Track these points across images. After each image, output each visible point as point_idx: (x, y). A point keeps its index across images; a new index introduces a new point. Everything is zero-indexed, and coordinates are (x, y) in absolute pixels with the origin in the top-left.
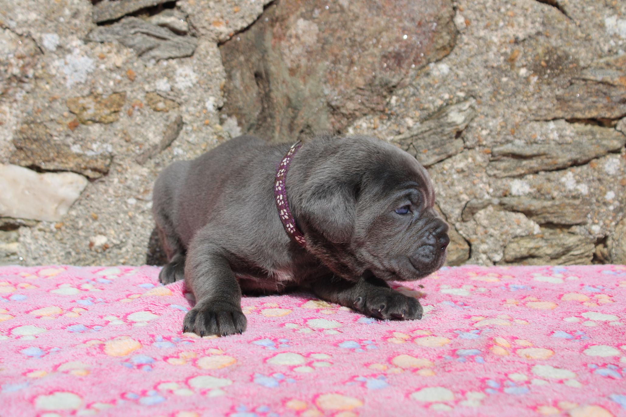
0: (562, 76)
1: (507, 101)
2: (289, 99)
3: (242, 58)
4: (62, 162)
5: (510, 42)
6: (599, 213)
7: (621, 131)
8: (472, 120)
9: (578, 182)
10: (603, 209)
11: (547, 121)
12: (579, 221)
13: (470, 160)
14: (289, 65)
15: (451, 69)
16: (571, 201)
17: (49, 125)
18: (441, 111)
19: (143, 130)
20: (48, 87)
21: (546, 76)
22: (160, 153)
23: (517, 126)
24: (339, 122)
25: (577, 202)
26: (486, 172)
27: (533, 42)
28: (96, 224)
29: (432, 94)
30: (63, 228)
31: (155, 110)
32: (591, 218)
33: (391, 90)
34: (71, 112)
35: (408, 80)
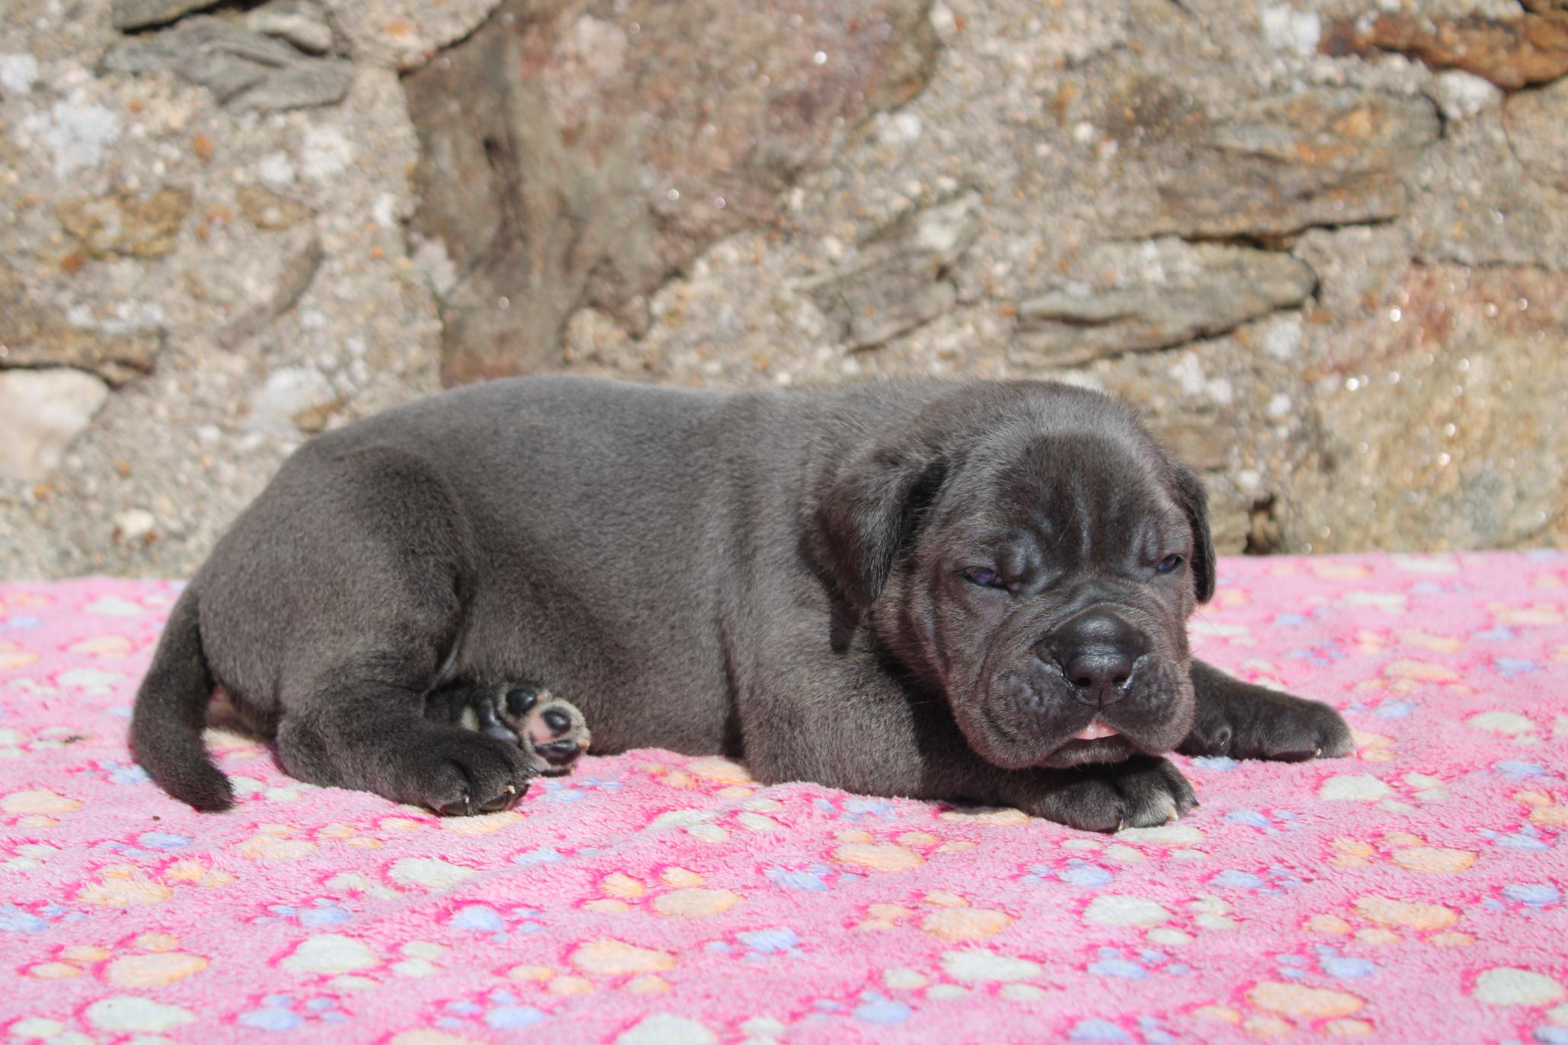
0: (1169, 143)
1: (1049, 197)
2: (562, 202)
3: (454, 107)
4: (49, 347)
5: (1056, 67)
6: (1255, 446)
7: (1304, 262)
8: (972, 240)
9: (1209, 376)
10: (1264, 437)
11: (1138, 240)
12: (1212, 462)
13: (969, 330)
14: (560, 119)
15: (924, 127)
16: (1195, 420)
17: (17, 262)
18: (902, 224)
19: (231, 273)
20: (13, 177)
21: (1136, 142)
22: (272, 321)
23: (1071, 256)
24: (675, 247)
25: (1207, 421)
26: (1007, 357)
27: (1105, 66)
28: (127, 487)
29: (882, 184)
30: (52, 496)
31: (261, 226)
32: (1241, 456)
33: (791, 177)
34: (67, 232)
35: (828, 154)
